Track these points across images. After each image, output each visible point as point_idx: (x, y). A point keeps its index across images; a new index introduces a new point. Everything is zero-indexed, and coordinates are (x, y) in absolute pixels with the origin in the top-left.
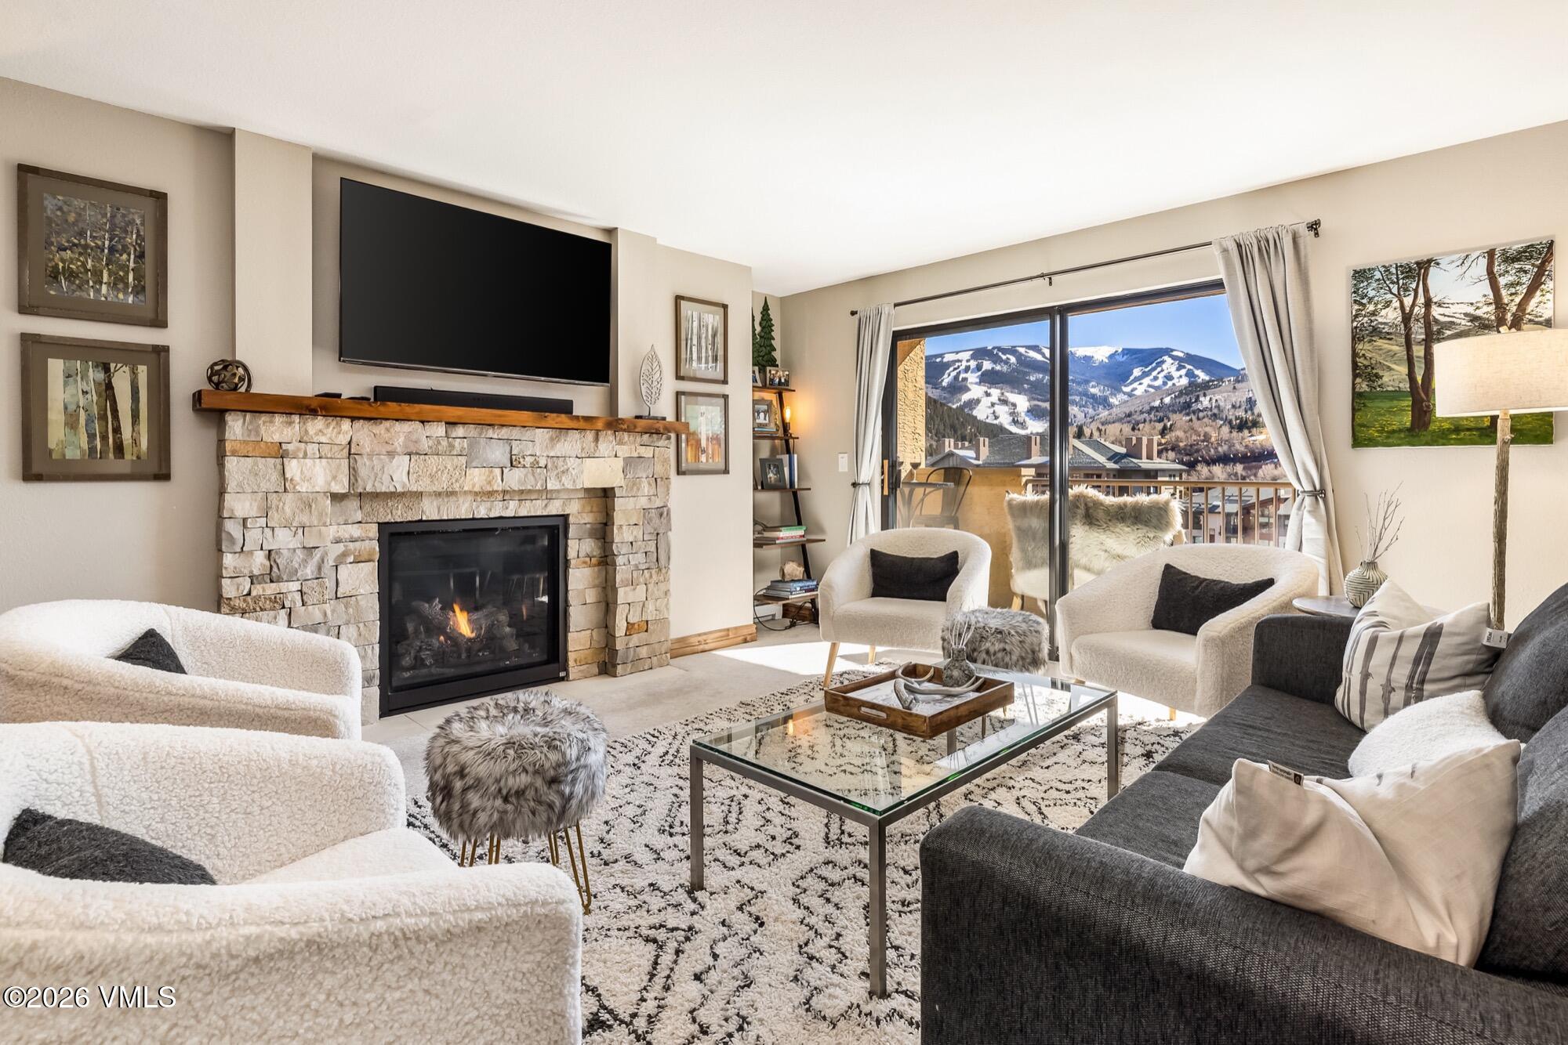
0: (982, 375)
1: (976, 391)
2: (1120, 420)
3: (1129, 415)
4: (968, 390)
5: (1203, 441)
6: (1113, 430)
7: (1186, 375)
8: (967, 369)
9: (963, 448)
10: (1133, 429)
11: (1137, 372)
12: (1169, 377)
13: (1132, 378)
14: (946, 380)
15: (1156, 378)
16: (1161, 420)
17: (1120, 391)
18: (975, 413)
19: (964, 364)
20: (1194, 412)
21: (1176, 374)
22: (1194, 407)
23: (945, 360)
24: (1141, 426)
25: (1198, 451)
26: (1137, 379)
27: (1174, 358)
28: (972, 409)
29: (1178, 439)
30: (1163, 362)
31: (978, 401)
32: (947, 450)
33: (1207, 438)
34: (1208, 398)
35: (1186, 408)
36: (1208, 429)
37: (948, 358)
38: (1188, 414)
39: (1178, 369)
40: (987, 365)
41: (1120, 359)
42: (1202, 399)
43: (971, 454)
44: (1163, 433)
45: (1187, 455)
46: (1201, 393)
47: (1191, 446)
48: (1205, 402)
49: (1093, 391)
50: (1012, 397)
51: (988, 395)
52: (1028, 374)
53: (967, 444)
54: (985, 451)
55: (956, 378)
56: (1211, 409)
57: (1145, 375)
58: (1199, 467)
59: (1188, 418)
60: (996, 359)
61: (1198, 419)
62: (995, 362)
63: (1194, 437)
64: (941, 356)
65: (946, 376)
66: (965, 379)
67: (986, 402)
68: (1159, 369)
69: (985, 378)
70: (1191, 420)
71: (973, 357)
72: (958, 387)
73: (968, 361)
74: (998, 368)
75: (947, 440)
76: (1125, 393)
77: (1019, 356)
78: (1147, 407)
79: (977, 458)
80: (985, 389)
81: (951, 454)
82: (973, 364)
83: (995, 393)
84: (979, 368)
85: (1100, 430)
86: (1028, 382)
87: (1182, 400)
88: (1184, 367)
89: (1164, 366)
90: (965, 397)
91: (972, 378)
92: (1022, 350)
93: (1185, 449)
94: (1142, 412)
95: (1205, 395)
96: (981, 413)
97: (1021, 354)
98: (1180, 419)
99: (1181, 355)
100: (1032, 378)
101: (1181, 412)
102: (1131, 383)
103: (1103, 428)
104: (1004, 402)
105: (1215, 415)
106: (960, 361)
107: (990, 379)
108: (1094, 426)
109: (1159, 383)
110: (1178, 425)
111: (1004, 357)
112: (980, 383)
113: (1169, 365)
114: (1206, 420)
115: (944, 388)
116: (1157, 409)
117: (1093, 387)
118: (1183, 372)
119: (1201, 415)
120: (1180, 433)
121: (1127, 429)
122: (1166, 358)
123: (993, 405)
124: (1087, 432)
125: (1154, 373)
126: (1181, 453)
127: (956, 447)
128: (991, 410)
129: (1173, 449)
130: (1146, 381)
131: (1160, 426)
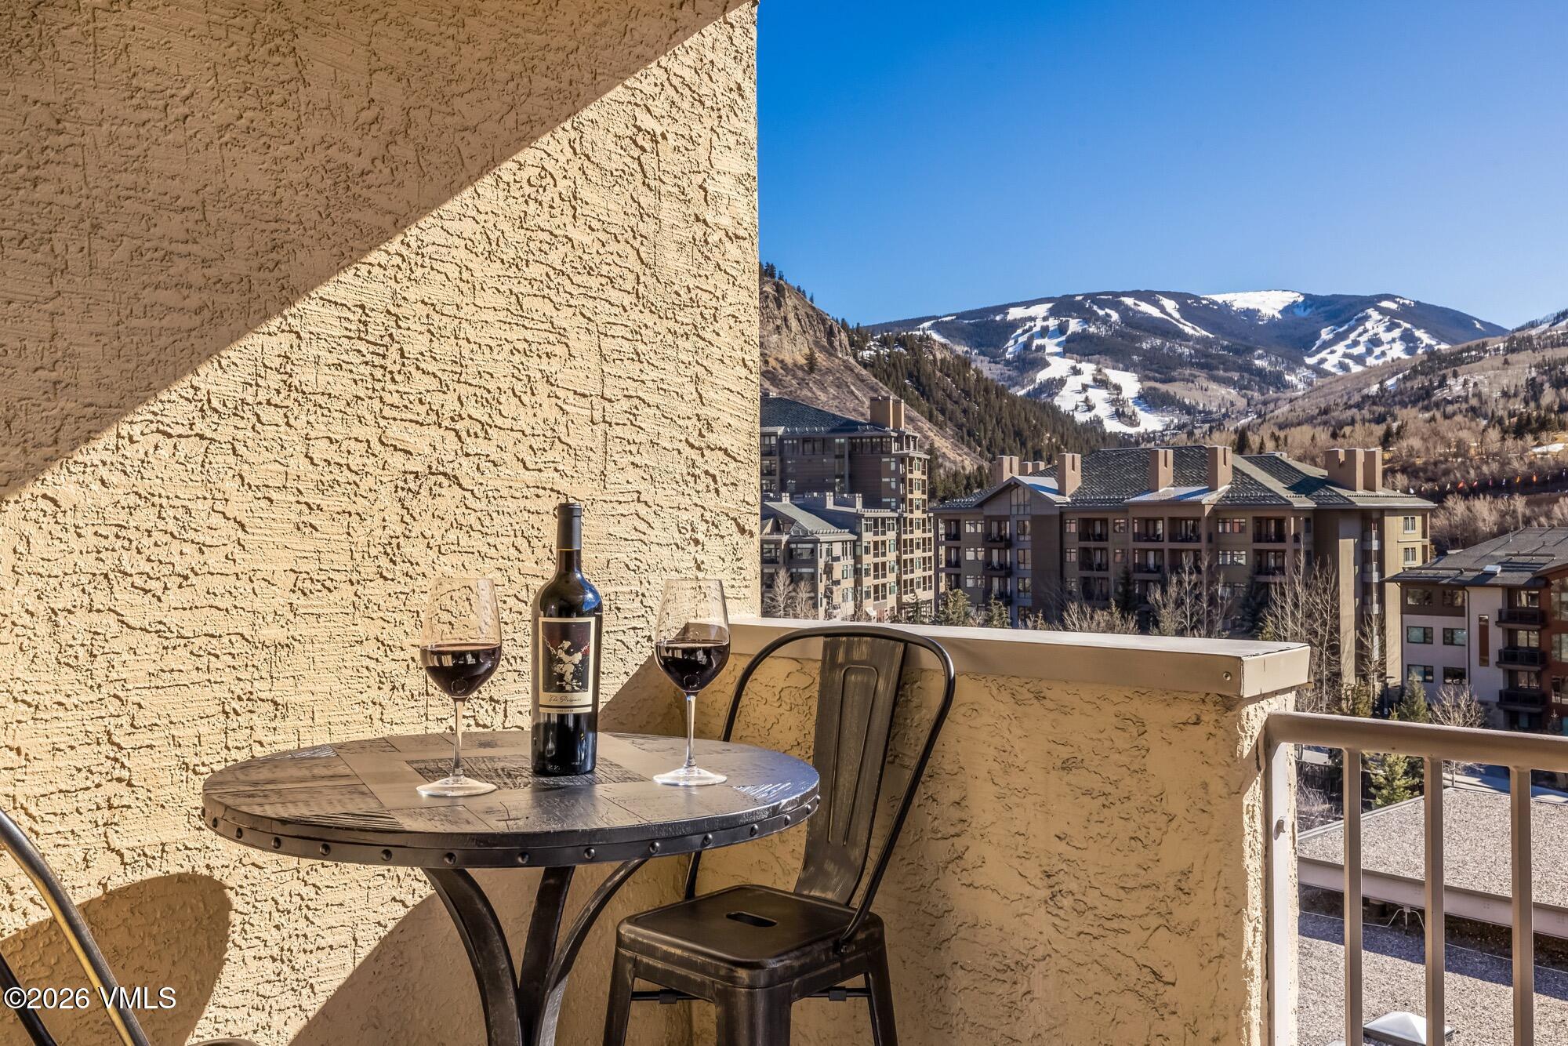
0: (1068, 341)
1: (1058, 367)
2: (1310, 420)
3: (1326, 411)
4: (1047, 364)
5: (1456, 456)
6: (1301, 436)
7: (1402, 338)
8: (1044, 332)
9: (1036, 472)
10: (1334, 436)
11: (1326, 334)
12: (1375, 342)
13: (1318, 343)
14: (1011, 349)
15: (1355, 343)
16: (1380, 419)
17: (1302, 364)
18: (1057, 401)
19: (1039, 324)
20: (1437, 405)
21: (1386, 337)
22: (1439, 394)
23: (1010, 318)
24: (1347, 430)
25: (1446, 472)
26: (1326, 345)
27: (1383, 312)
28: (1052, 395)
29: (1411, 451)
30: (1367, 318)
31: (1062, 382)
32: (1007, 476)
33: (1461, 449)
34: (1461, 380)
35: (1422, 398)
36: (1464, 434)
37: (1015, 313)
38: (1426, 409)
39: (1389, 329)
40: (1074, 326)
41: (1300, 313)
42: (1450, 381)
43: (1051, 482)
44: (1386, 441)
45: (1428, 480)
46: (1449, 372)
47: (1436, 464)
48: (1456, 387)
49: (1259, 363)
50: (1115, 376)
51: (1076, 372)
52: (1140, 339)
53: (1042, 466)
54: (1074, 479)
55: (1027, 346)
56: (1466, 399)
57: (1339, 338)
58: (1450, 502)
59: (1427, 415)
60: (1088, 317)
61: (1446, 417)
62: (1086, 321)
63: (1441, 449)
64: (1003, 309)
65: (1011, 342)
66: (1041, 348)
67: (1074, 383)
68: (1361, 329)
69: (1071, 345)
70: (1433, 419)
71: (1053, 313)
72: (1030, 360)
73: (1045, 319)
74: (1092, 329)
75: (1006, 459)
76: (1308, 367)
77: (1124, 311)
78: (1356, 398)
79: (1061, 492)
80: (1072, 363)
81: (1014, 485)
82: (1052, 323)
83: (1088, 369)
84: (1062, 329)
85: (1276, 439)
86: (1140, 351)
87: (1417, 383)
88: (1399, 326)
89: (1369, 325)
90: (1042, 376)
91: (1051, 345)
92: (1129, 301)
93: (1425, 470)
94: (1348, 407)
95: (1455, 375)
96: (1066, 400)
97: (1128, 308)
98: (1413, 417)
99: (1392, 306)
100: (1144, 346)
101: (1414, 403)
102: (1318, 351)
103: (1282, 434)
104: (1101, 383)
105: (1473, 409)
106: (1033, 319)
107: (1078, 347)
108: (1266, 431)
109: (1360, 350)
110: (1411, 427)
111: (1101, 313)
112: (1062, 355)
113: (1375, 324)
114: (1459, 418)
115: (1008, 363)
116: (1374, 400)
117: (1260, 357)
118: (1397, 333)
119: (1450, 409)
120: (1416, 443)
121: (1323, 436)
122: (1370, 311)
123: (1085, 387)
124: (1254, 440)
125: (1353, 336)
126: (1417, 477)
127: (1023, 471)
128: (1082, 397)
129: (1404, 471)
130: (1340, 348)
131: (1379, 430)
